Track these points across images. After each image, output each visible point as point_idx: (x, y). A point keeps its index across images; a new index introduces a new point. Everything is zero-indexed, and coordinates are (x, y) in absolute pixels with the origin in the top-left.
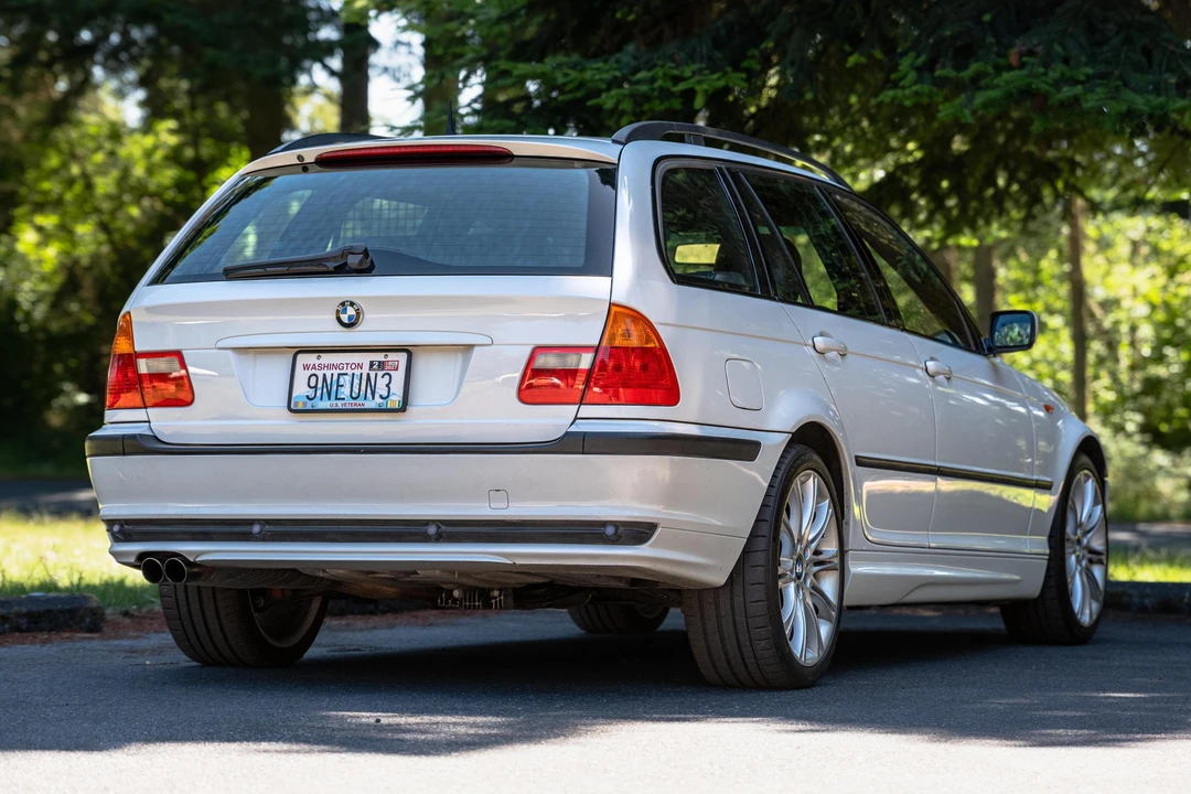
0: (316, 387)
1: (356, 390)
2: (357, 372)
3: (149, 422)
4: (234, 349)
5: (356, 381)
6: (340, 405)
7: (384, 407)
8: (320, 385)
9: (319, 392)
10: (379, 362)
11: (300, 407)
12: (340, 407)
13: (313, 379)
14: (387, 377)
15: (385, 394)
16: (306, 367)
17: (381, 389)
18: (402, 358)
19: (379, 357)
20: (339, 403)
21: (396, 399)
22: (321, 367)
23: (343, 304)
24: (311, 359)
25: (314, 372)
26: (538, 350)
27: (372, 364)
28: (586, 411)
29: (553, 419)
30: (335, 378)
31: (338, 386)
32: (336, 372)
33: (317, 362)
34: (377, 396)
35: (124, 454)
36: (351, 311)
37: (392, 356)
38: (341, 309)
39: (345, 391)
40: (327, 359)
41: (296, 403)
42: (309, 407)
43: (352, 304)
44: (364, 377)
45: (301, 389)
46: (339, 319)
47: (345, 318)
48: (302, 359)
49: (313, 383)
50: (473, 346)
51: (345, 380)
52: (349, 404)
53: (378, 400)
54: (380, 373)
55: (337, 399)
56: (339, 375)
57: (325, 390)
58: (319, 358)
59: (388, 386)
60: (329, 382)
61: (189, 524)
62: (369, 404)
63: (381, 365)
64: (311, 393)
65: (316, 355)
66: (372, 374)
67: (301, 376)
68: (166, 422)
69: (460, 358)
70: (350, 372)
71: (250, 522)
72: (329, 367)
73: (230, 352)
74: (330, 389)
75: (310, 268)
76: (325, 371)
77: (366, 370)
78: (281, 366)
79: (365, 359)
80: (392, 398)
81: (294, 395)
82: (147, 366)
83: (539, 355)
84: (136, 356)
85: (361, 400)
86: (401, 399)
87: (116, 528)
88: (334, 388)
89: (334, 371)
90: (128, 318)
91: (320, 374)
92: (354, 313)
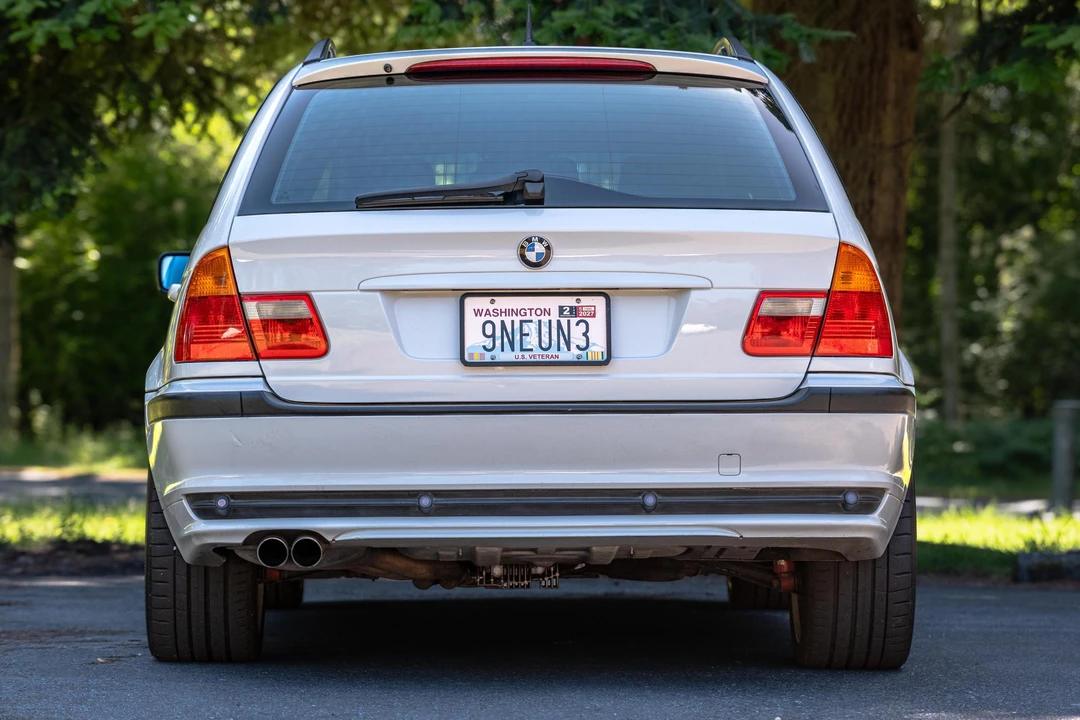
0: (493, 336)
1: (545, 339)
2: (545, 319)
3: (264, 377)
4: (383, 291)
5: (545, 330)
6: (527, 357)
7: (584, 359)
8: (498, 333)
9: (498, 342)
10: (571, 307)
11: (477, 359)
12: (528, 359)
13: (489, 327)
14: (583, 325)
15: (583, 344)
16: (478, 313)
17: (577, 338)
18: (599, 303)
19: (570, 301)
20: (527, 355)
21: (598, 348)
22: (498, 312)
23: (529, 240)
24: (483, 303)
25: (488, 318)
26: (764, 294)
27: (561, 309)
28: (819, 363)
29: (783, 373)
30: (517, 326)
31: (522, 335)
32: (517, 319)
33: (491, 307)
34: (573, 346)
35: (242, 414)
36: (540, 248)
37: (586, 301)
38: (527, 245)
39: (532, 341)
40: (503, 303)
41: (471, 355)
42: (488, 359)
43: (541, 240)
44: (554, 325)
45: (475, 339)
46: (523, 257)
47: (531, 256)
48: (471, 304)
49: (489, 331)
50: (689, 289)
51: (529, 328)
52: (538, 355)
53: (575, 351)
54: (574, 321)
55: (522, 350)
56: (521, 322)
57: (506, 340)
58: (493, 302)
59: (585, 334)
60: (509, 330)
61: (326, 497)
62: (564, 356)
63: (574, 311)
64: (489, 343)
65: (489, 299)
66: (564, 322)
67: (473, 325)
68: (287, 377)
69: (673, 302)
70: (535, 318)
71: (415, 494)
72: (512, 312)
73: (378, 294)
74: (512, 338)
75: (465, 198)
76: (503, 318)
77: (555, 316)
78: (446, 311)
79: (553, 303)
80: (592, 348)
81: (468, 344)
82: (259, 310)
83: (766, 301)
84: (241, 298)
85: (553, 351)
86: (604, 350)
87: (222, 503)
88: (517, 337)
89: (514, 318)
90: (224, 253)
91: (497, 321)
92: (543, 250)
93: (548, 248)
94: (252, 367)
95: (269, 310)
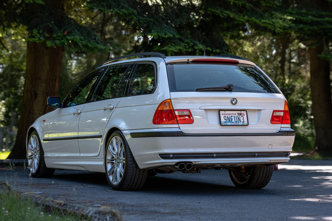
0: (226, 119)
1: (236, 120)
2: (235, 116)
3: (179, 128)
4: (204, 109)
5: (236, 118)
6: (233, 124)
7: (243, 124)
8: (227, 119)
9: (227, 121)
11: (224, 124)
13: (225, 117)
15: (243, 121)
16: (223, 114)
17: (242, 120)
18: (245, 112)
19: (239, 112)
20: (233, 123)
21: (246, 122)
22: (226, 114)
23: (233, 99)
25: (225, 115)
26: (274, 111)
29: (277, 127)
30: (230, 117)
31: (231, 119)
32: (230, 116)
33: (225, 113)
34: (241, 122)
35: (178, 136)
36: (235, 101)
37: (242, 112)
39: (233, 120)
40: (227, 112)
41: (223, 123)
42: (226, 124)
43: (235, 99)
44: (237, 117)
45: (223, 120)
46: (232, 103)
47: (234, 102)
48: (221, 112)
49: (225, 119)
50: (261, 110)
51: (233, 118)
52: (235, 124)
53: (242, 123)
54: (241, 116)
55: (232, 122)
56: (231, 116)
59: (243, 119)
61: (193, 154)
62: (240, 124)
63: (240, 114)
64: (225, 121)
65: (224, 111)
66: (239, 116)
67: (222, 117)
68: (185, 128)
69: (259, 112)
70: (234, 116)
71: (213, 153)
72: (229, 114)
73: (203, 110)
74: (230, 120)
75: (218, 89)
76: (227, 115)
77: (237, 115)
78: (216, 114)
79: (236, 112)
80: (245, 122)
81: (221, 121)
82: (178, 113)
83: (275, 112)
84: (174, 110)
85: (237, 123)
86: (247, 122)
87: (171, 156)
88: (231, 120)
89: (229, 115)
90: (169, 100)
91: (226, 116)
92: (236, 101)
93: (237, 101)
94: (177, 126)
95: (181, 113)
